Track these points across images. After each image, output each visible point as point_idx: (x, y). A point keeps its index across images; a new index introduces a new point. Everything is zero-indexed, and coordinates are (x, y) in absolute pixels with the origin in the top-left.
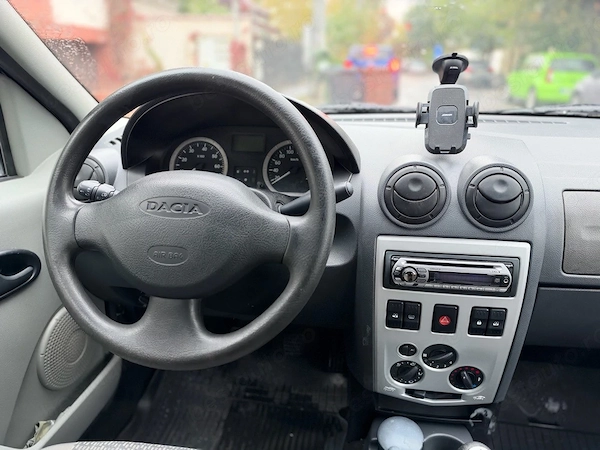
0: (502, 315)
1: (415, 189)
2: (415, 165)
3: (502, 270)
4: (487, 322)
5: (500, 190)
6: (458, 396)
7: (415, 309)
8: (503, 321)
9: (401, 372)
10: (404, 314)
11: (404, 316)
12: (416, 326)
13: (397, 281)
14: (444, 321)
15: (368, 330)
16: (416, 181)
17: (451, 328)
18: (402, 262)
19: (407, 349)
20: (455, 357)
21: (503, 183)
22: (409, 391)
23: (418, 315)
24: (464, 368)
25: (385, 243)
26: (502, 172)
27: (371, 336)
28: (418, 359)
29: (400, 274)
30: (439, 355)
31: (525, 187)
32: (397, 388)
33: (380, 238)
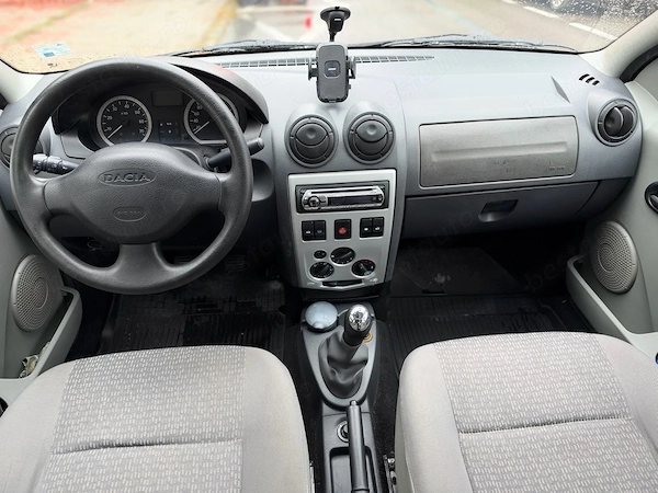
0: (380, 222)
1: (311, 137)
2: (310, 117)
3: (377, 191)
4: (372, 228)
5: (371, 133)
6: (359, 281)
7: (321, 225)
8: (382, 226)
9: (318, 270)
10: (315, 231)
11: (314, 231)
12: (324, 237)
13: (307, 208)
14: (342, 231)
15: (290, 244)
16: (311, 130)
17: (348, 235)
18: (308, 194)
19: (320, 254)
20: (353, 255)
21: (373, 127)
22: (325, 283)
23: (324, 230)
24: (360, 262)
25: (295, 180)
26: (373, 119)
27: (293, 249)
28: (328, 259)
29: (308, 202)
30: (342, 255)
31: (389, 129)
32: (317, 282)
33: (290, 177)
